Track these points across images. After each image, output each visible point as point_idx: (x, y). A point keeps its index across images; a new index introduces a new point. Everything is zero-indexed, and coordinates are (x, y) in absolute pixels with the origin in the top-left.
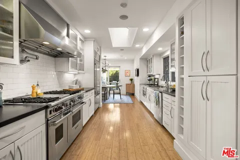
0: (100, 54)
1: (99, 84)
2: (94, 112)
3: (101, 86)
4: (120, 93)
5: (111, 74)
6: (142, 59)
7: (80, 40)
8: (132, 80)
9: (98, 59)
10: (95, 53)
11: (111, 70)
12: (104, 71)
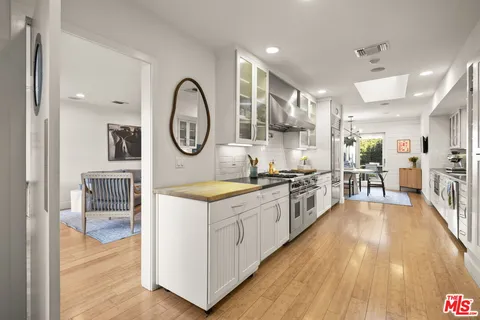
0: (341, 116)
1: (339, 167)
2: (330, 206)
3: (343, 170)
4: (382, 186)
5: (366, 147)
6: (433, 116)
7: (312, 103)
8: (414, 160)
9: (336, 126)
10: (333, 118)
11: (367, 140)
12: (349, 142)
